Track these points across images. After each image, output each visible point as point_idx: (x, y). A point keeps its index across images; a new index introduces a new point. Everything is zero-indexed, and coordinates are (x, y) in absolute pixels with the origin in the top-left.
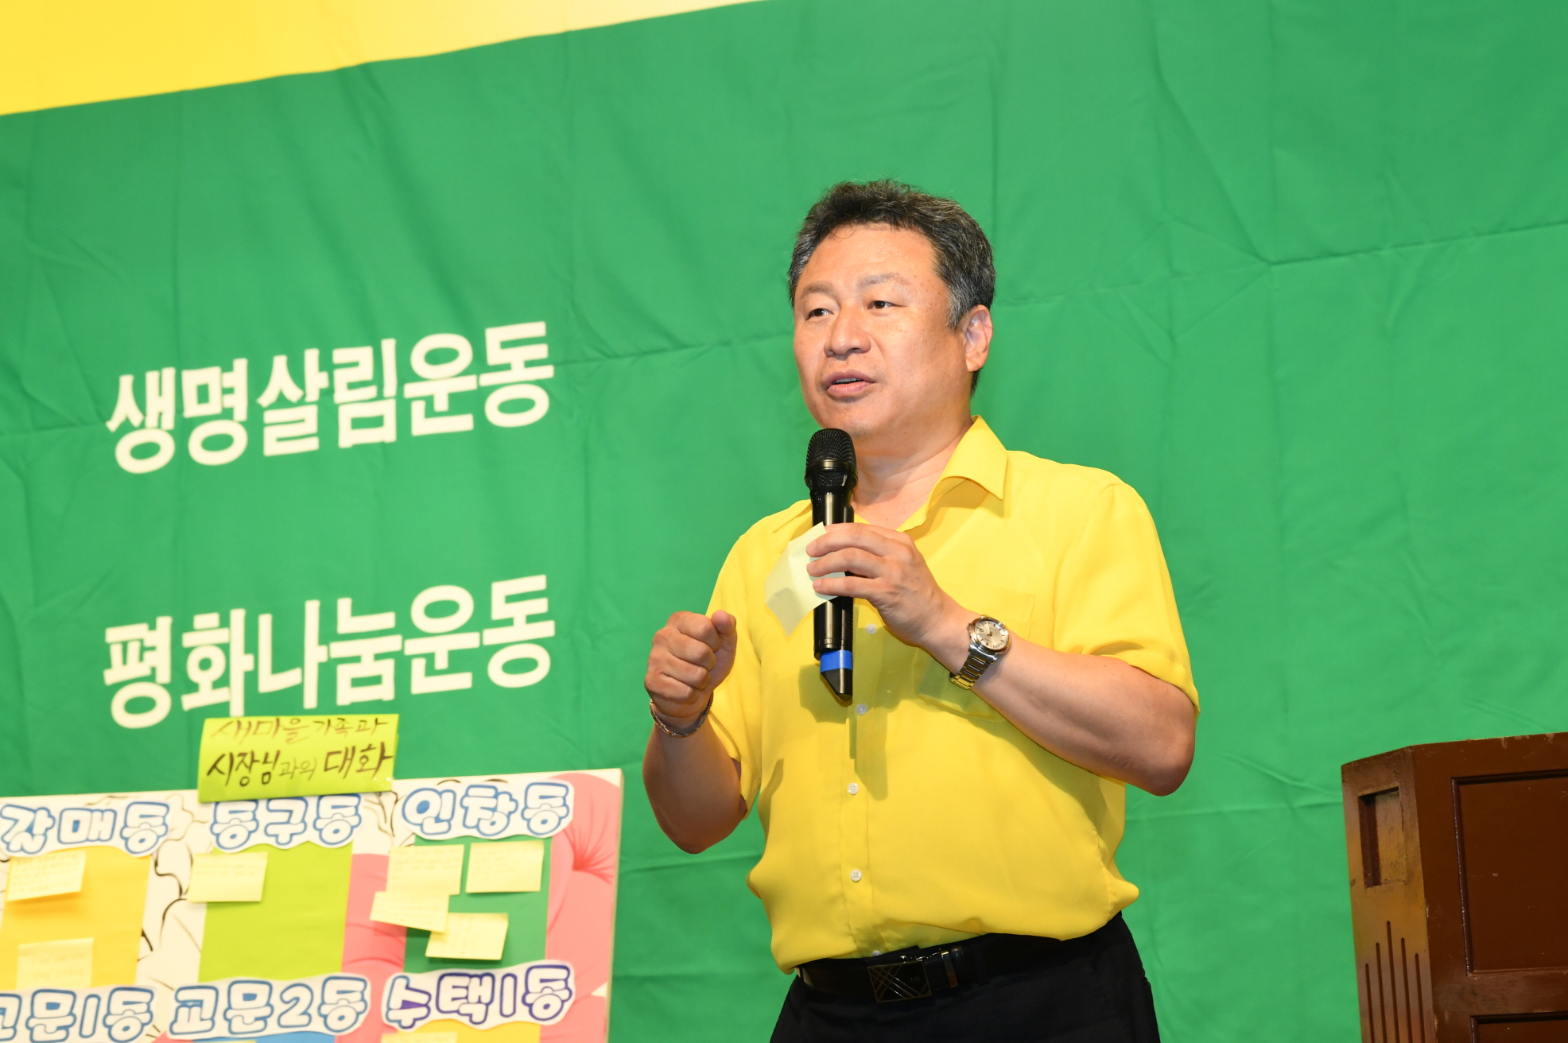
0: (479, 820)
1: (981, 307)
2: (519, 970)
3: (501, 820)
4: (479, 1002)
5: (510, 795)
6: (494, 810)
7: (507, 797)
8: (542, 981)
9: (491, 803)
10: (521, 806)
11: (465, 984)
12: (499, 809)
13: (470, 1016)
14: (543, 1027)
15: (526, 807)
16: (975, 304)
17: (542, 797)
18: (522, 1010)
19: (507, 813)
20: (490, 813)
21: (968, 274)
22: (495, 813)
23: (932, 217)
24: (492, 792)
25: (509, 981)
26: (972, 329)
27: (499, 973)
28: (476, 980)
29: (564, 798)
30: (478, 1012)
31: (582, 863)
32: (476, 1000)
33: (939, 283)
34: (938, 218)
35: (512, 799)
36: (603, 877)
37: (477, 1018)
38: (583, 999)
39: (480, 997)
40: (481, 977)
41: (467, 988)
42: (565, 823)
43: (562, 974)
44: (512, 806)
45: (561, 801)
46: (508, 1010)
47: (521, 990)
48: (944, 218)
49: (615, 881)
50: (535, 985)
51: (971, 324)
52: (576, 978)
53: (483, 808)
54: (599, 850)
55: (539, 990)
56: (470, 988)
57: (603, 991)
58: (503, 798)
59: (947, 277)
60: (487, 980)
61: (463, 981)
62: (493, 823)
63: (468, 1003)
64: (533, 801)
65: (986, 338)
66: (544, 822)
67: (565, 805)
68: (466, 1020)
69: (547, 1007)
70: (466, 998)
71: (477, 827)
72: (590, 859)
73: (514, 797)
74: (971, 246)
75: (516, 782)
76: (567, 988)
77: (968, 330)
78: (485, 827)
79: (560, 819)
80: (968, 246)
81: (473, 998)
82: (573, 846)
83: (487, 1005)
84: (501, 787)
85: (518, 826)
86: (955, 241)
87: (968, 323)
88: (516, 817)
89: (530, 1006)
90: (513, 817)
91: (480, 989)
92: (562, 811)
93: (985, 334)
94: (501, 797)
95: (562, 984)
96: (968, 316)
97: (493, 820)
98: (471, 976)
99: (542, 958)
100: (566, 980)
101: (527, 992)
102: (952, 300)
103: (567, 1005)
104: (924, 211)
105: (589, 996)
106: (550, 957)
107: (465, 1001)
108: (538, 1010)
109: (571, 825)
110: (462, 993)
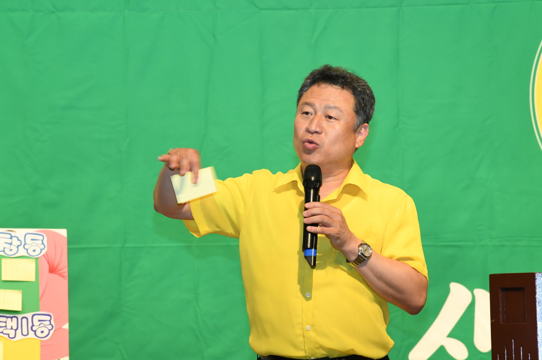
0: (4, 248)
1: (366, 124)
2: (29, 315)
3: (15, 250)
4: (12, 329)
5: (18, 238)
6: (11, 244)
7: (16, 239)
8: (39, 321)
9: (9, 241)
10: (23, 243)
11: (5, 321)
12: (13, 243)
13: (8, 335)
14: (41, 341)
15: (25, 244)
16: (365, 123)
17: (32, 240)
18: (31, 334)
19: (17, 246)
20: (9, 246)
21: (365, 112)
22: (12, 246)
23: (357, 88)
24: (9, 236)
25: (24, 320)
26: (361, 131)
27: (20, 317)
28: (9, 319)
29: (42, 241)
30: (12, 333)
31: (52, 270)
32: (10, 328)
33: (353, 114)
34: (359, 89)
35: (18, 240)
36: (63, 276)
37: (12, 335)
38: (59, 329)
39: (12, 327)
40: (12, 318)
41: (6, 322)
42: (44, 252)
43: (48, 318)
44: (19, 243)
45: (41, 242)
46: (25, 333)
47: (30, 325)
48: (362, 90)
49: (67, 278)
50: (36, 323)
51: (361, 129)
52: (54, 320)
53: (5, 243)
54: (60, 264)
55: (39, 325)
56: (7, 322)
57: (66, 326)
58: (15, 239)
59: (357, 112)
60: (15, 319)
61: (4, 319)
62: (11, 250)
63: (7, 329)
64: (28, 241)
65: (365, 136)
66: (34, 251)
67: (43, 243)
68: (7, 336)
69: (42, 332)
70: (6, 326)
71: (4, 251)
72: (56, 268)
73: (20, 239)
74: (368, 101)
75: (20, 232)
76: (50, 324)
77: (359, 131)
78: (7, 251)
79: (41, 250)
80: (367, 101)
81: (9, 327)
82: (48, 262)
83: (16, 330)
84: (13, 234)
85: (22, 252)
86: (363, 99)
87: (360, 129)
88: (21, 248)
89: (35, 331)
90: (19, 247)
91: (12, 323)
92: (42, 247)
93: (365, 134)
94: (14, 239)
95: (48, 323)
96: (361, 126)
97: (11, 248)
98: (7, 317)
99: (39, 311)
100: (50, 321)
101: (33, 325)
102: (356, 120)
103: (52, 332)
104: (355, 85)
105: (61, 328)
106: (42, 311)
107: (5, 328)
108: (38, 333)
109: (46, 253)
110: (4, 324)
